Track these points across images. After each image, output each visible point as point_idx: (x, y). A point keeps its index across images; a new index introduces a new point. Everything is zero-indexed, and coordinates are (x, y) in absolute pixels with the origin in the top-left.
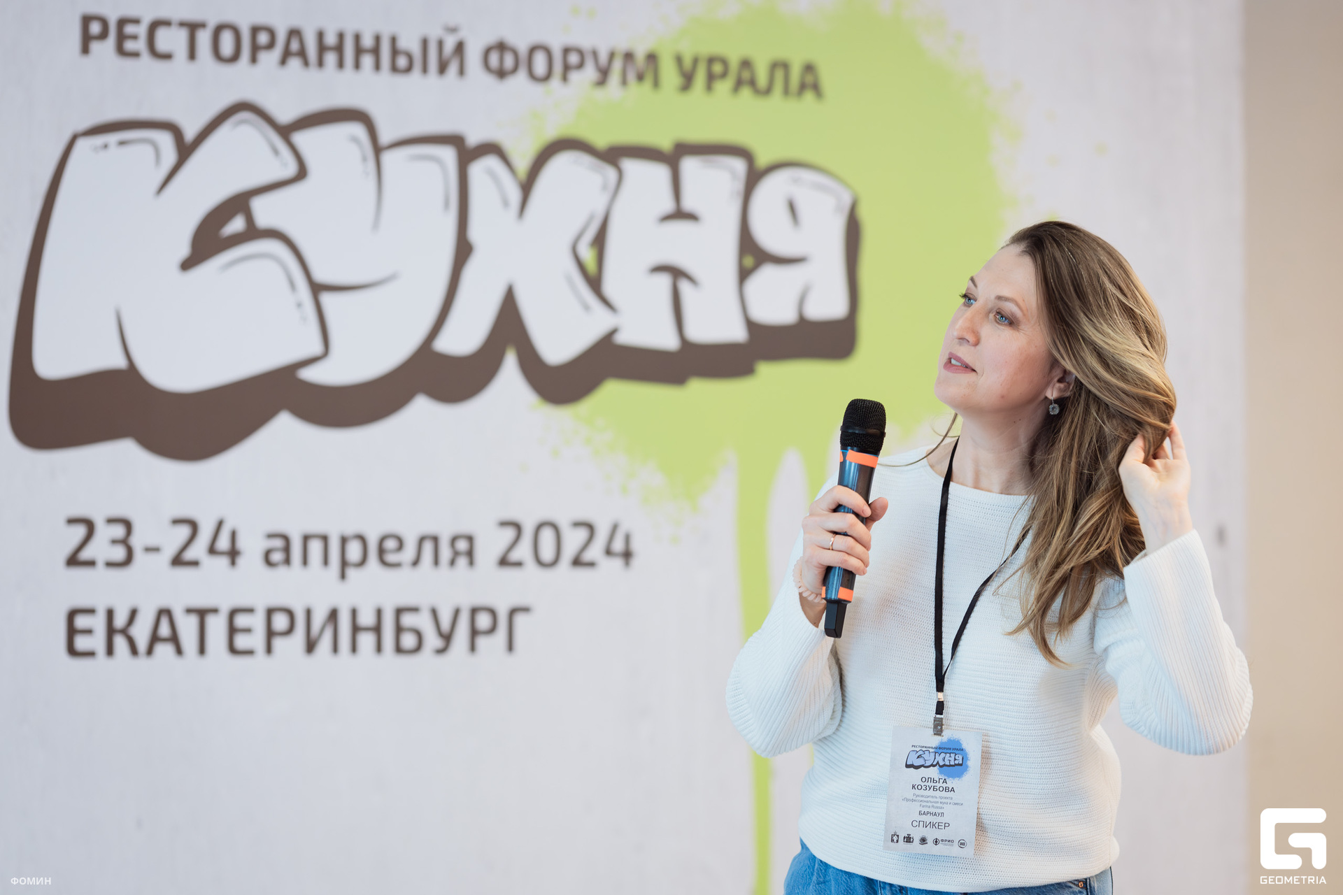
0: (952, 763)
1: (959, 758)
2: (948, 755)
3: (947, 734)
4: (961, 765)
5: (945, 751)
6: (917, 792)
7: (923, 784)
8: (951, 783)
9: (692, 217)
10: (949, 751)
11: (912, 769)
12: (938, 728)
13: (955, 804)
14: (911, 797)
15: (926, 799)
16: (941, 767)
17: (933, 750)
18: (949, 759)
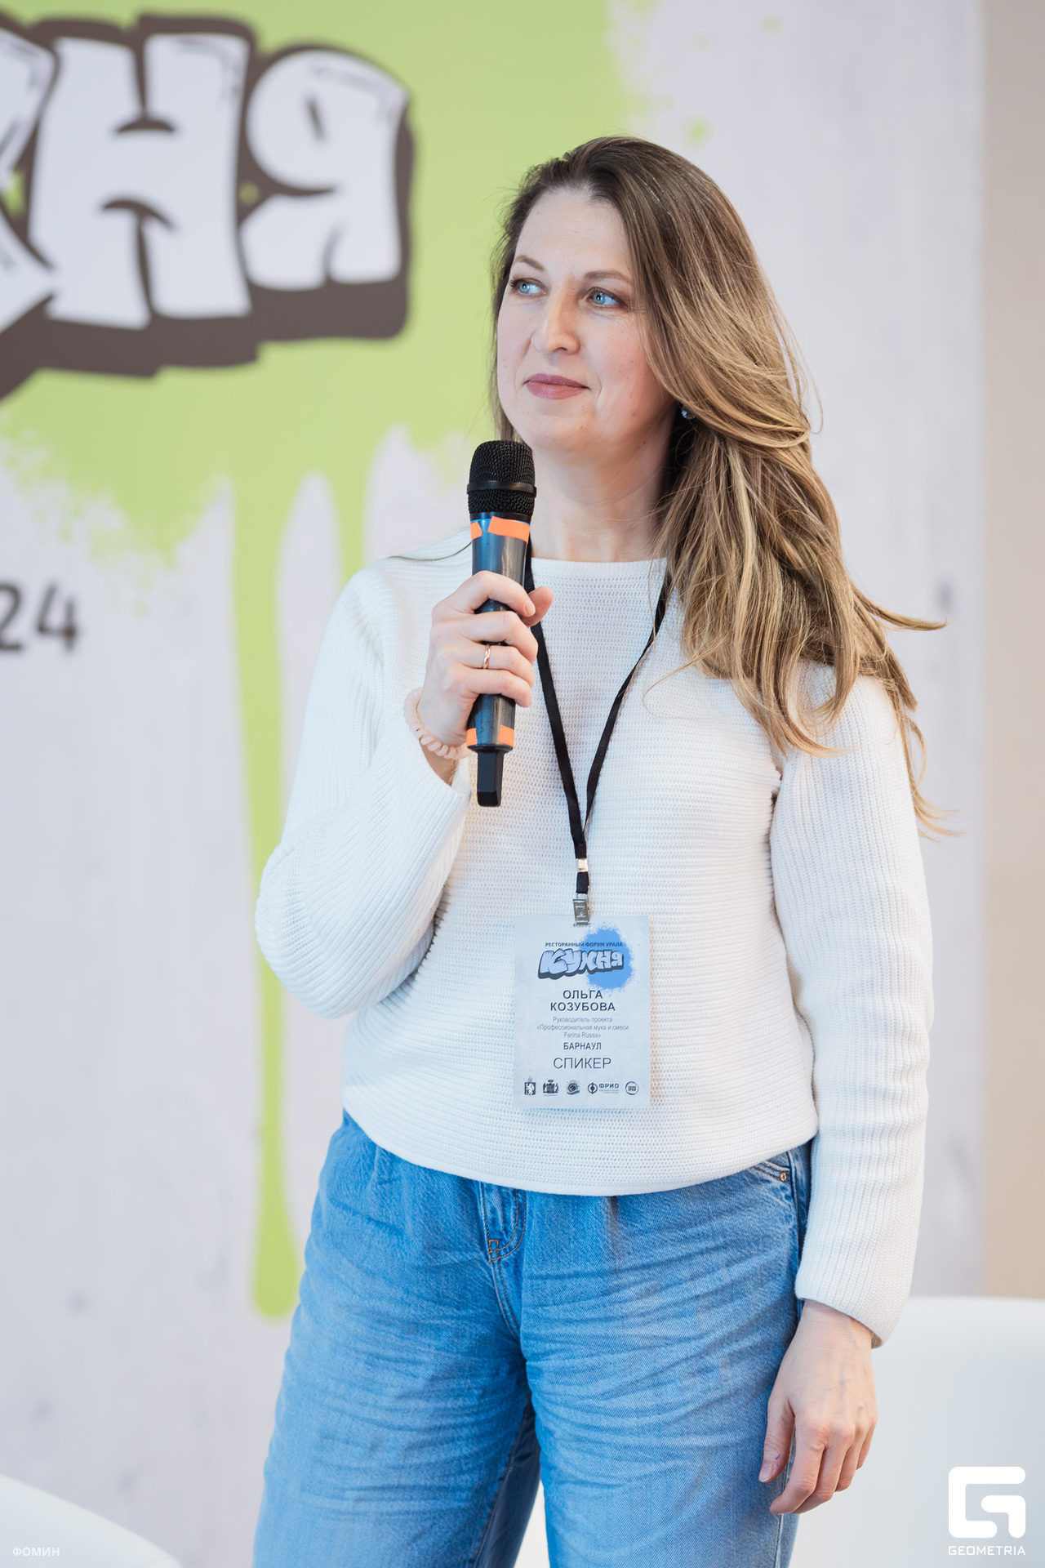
0: (608, 966)
1: (618, 957)
2: (601, 954)
3: (596, 923)
4: (621, 968)
5: (596, 948)
6: (558, 1014)
7: (566, 1001)
8: (608, 996)
9: (163, 126)
10: (602, 948)
11: (549, 979)
12: (582, 913)
13: (617, 1028)
14: (550, 1023)
15: (573, 1024)
16: (591, 972)
17: (577, 948)
18: (603, 960)
